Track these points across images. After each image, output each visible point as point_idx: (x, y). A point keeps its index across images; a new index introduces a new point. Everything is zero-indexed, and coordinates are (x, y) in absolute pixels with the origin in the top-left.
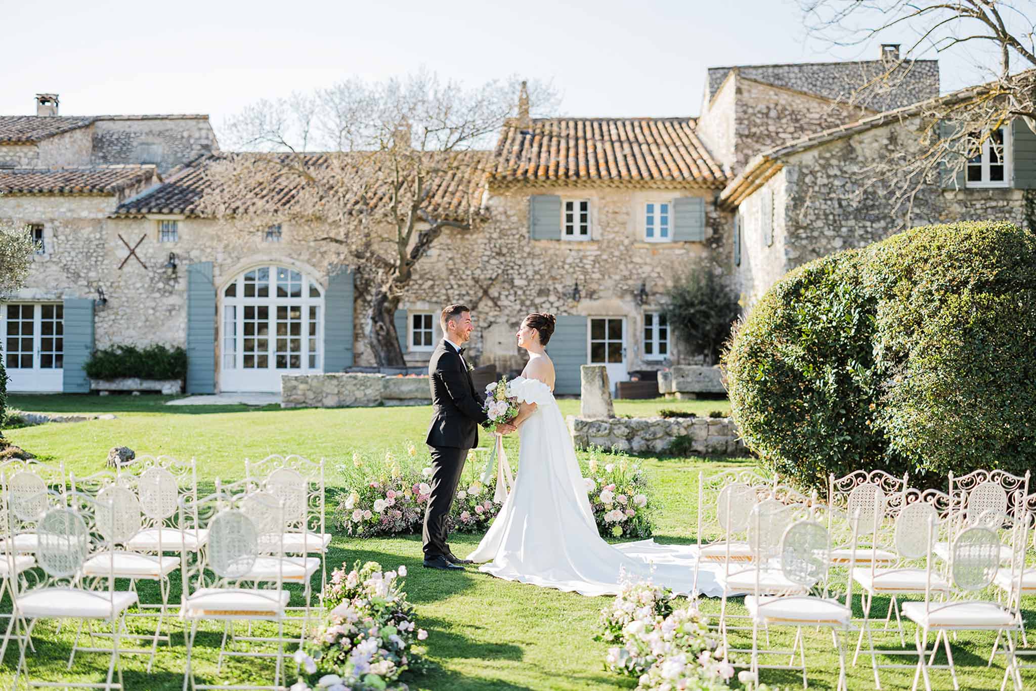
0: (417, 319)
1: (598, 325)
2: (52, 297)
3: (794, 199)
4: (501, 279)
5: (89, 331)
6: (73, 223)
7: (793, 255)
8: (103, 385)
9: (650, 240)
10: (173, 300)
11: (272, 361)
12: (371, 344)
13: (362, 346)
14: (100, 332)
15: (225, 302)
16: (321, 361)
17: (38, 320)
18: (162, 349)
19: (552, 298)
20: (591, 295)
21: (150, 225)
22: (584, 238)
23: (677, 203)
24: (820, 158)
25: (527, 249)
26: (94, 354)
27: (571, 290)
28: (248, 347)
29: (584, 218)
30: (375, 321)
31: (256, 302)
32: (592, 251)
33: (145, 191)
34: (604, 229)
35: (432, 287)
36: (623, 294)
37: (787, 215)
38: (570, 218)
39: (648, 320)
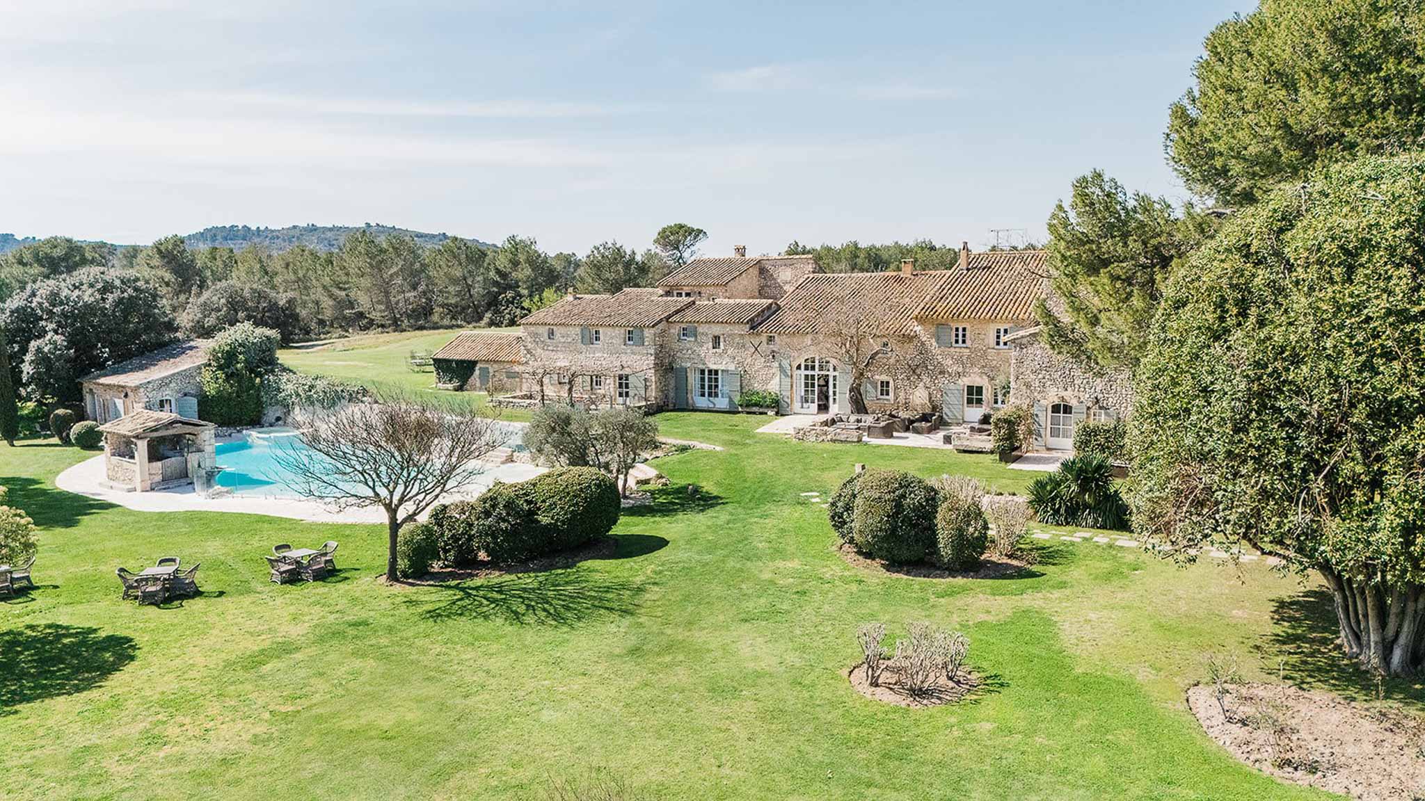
0: (882, 382)
1: (970, 390)
2: (724, 368)
4: (921, 365)
5: (739, 384)
6: (732, 336)
8: (744, 409)
9: (997, 347)
10: (774, 371)
11: (816, 400)
15: (796, 373)
16: (838, 401)
18: (769, 394)
20: (966, 375)
21: (763, 337)
22: (964, 345)
25: (934, 351)
26: (742, 394)
27: (955, 372)
28: (806, 393)
29: (964, 336)
31: (810, 373)
32: (967, 352)
33: (767, 314)
34: (973, 342)
35: (888, 368)
36: (982, 375)
38: (957, 336)
39: (996, 387)
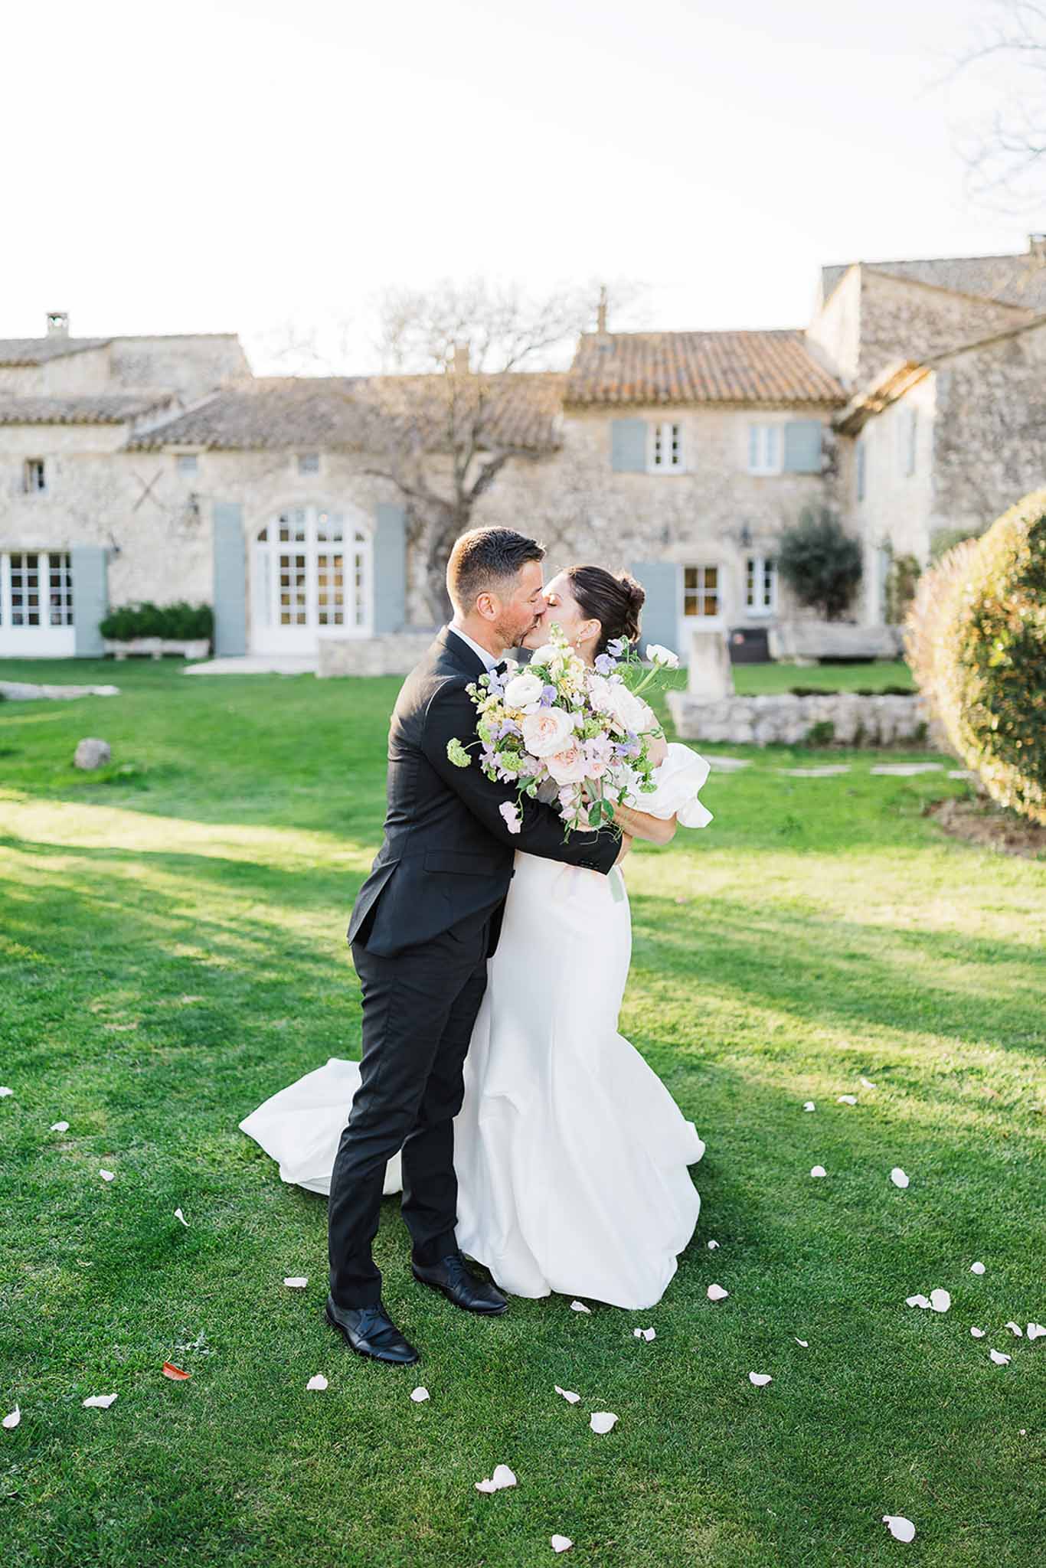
1: (691, 575)
2: (57, 546)
3: (946, 415)
4: (577, 520)
5: (101, 583)
6: (77, 457)
7: (942, 484)
8: (120, 648)
9: (755, 471)
10: (198, 547)
11: (313, 617)
12: (426, 599)
13: (416, 600)
14: (114, 585)
15: (256, 548)
16: (369, 617)
17: (44, 571)
18: (185, 607)
19: (638, 541)
20: (684, 537)
21: (165, 461)
22: (675, 469)
23: (788, 427)
24: (980, 360)
25: (608, 484)
26: (108, 611)
27: (659, 532)
28: (285, 599)
29: (675, 445)
30: (429, 568)
31: (292, 549)
32: (685, 485)
33: (162, 419)
34: (701, 460)
36: (720, 536)
37: (935, 433)
38: (659, 446)
39: (750, 566)
